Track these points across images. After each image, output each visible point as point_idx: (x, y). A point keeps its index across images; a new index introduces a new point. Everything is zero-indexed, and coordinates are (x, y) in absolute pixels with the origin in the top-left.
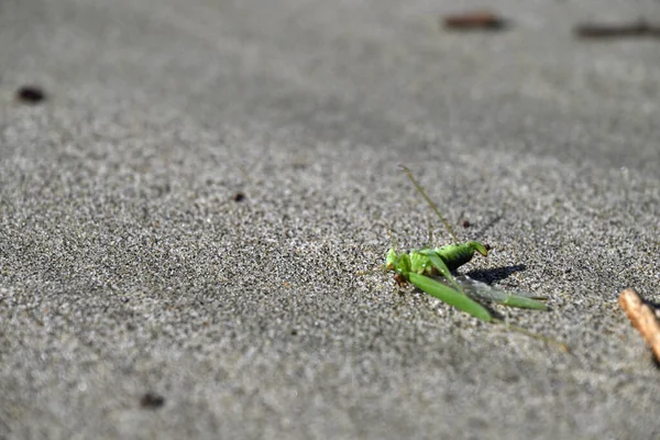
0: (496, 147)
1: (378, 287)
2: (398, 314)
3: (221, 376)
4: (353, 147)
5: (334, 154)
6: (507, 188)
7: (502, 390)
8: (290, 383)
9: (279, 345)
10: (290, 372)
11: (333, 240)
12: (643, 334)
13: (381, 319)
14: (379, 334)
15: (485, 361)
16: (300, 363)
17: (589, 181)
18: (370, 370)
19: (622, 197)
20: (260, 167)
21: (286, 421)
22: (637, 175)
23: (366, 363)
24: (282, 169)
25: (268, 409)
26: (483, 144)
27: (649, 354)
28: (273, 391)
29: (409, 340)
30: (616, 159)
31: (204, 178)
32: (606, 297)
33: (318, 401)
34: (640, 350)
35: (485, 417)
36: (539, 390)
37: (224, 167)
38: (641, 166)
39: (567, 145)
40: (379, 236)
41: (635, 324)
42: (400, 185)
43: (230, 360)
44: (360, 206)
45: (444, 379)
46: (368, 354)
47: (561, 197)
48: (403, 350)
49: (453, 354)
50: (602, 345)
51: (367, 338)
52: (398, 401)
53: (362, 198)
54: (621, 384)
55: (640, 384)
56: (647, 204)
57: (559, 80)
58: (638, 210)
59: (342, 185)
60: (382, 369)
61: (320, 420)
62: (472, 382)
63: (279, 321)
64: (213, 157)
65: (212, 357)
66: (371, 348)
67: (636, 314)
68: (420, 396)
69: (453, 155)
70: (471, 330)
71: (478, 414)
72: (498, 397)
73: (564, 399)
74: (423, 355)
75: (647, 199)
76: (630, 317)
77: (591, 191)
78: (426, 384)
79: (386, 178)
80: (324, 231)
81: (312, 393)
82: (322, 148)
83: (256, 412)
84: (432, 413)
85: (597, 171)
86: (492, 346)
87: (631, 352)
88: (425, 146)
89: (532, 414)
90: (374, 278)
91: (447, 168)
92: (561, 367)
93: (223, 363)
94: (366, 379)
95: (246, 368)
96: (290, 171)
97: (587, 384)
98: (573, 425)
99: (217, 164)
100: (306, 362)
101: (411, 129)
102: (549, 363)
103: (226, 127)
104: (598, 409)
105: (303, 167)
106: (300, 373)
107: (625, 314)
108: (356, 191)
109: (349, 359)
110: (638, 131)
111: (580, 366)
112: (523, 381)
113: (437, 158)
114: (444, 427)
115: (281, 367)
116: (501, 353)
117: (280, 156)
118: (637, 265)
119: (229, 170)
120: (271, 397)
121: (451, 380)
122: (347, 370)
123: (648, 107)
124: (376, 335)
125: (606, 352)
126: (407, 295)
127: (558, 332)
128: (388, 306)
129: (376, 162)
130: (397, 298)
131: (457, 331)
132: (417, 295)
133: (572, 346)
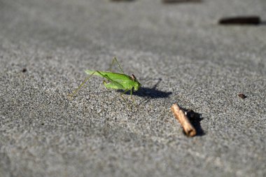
0: (128, 48)
1: (77, 106)
2: (84, 116)
3: (13, 142)
4: (71, 49)
6: (131, 65)
7: (123, 145)
8: (40, 144)
9: (36, 130)
10: (40, 140)
11: (60, 87)
12: (180, 122)
13: (77, 118)
14: (77, 124)
15: (117, 133)
16: (44, 136)
17: (164, 61)
18: (72, 138)
19: (176, 68)
20: (33, 58)
21: (37, 159)
22: (183, 58)
23: (70, 135)
24: (42, 59)
25: (31, 155)
26: (123, 47)
27: (181, 130)
28: (33, 147)
29: (88, 126)
30: (175, 52)
31: (11, 63)
32: (166, 107)
33: (50, 151)
34: (178, 128)
35: (116, 156)
37: (19, 59)
38: (185, 54)
39: (156, 47)
40: (79, 84)
41: (177, 118)
42: (88, 64)
43: (17, 136)
44: (72, 73)
45: (101, 141)
46: (71, 132)
47: (152, 67)
48: (86, 130)
49: (105, 132)
50: (164, 126)
51: (71, 126)
52: (82, 150)
53: (73, 70)
54: (170, 142)
55: (177, 141)
57: (154, 21)
58: (182, 72)
59: (65, 65)
60: (77, 138)
61: (50, 158)
62: (112, 142)
63: (37, 120)
64: (15, 54)
65: (9, 135)
66: (73, 129)
67: (177, 114)
68: (91, 148)
69: (110, 52)
70: (112, 121)
71: (113, 155)
72: (121, 148)
73: (147, 148)
74: (93, 132)
75: (185, 68)
76: (175, 115)
77: (164, 65)
78: (93, 143)
79: (83, 61)
80: (57, 83)
81: (48, 148)
82: (59, 50)
83: (26, 156)
84: (95, 155)
85: (167, 57)
86: (121, 128)
87: (175, 129)
88: (100, 48)
89: (134, 154)
90: (76, 102)
91: (108, 57)
92: (147, 135)
93: (14, 137)
94: (70, 142)
95: (23, 138)
96: (45, 60)
97: (157, 141)
98: (150, 158)
99: (16, 57)
100: (47, 136)
101: (95, 42)
102: (142, 134)
103: (21, 42)
104: (160, 151)
105: (51, 58)
106: (44, 140)
107: (173, 114)
108: (71, 67)
109: (64, 135)
110: (184, 40)
111: (155, 135)
112: (132, 141)
113: (103, 53)
114: (100, 160)
115: (37, 138)
116: (124, 130)
117: (42, 53)
118: (180, 94)
119: (21, 60)
120: (32, 150)
121: (103, 142)
122: (63, 138)
123: (189, 31)
124: (75, 124)
125: (165, 129)
126: (88, 108)
127: (147, 121)
128: (81, 112)
129: (80, 55)
130: (84, 109)
131: (107, 122)
132: (92, 108)
133: (152, 127)
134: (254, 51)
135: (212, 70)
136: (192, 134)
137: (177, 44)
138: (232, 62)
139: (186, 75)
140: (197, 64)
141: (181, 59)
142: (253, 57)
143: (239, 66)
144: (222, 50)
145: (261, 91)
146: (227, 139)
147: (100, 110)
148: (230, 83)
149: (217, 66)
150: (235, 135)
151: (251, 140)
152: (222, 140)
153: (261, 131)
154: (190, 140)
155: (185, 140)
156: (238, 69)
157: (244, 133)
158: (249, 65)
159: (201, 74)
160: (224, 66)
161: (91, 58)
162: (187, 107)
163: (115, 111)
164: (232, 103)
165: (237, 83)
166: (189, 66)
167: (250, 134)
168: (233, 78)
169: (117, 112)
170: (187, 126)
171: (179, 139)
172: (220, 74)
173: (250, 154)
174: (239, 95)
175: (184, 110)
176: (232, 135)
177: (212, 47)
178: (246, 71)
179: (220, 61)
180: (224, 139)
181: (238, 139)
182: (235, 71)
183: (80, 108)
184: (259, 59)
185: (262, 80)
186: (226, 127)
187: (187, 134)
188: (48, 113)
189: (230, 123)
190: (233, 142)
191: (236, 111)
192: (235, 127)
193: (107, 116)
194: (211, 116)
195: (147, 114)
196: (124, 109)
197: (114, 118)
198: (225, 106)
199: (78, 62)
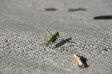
0: (53, 31)
1: (30, 56)
2: (34, 60)
4: (28, 32)
5: (24, 33)
8: (13, 73)
9: (12, 66)
11: (23, 48)
12: (77, 62)
13: (31, 61)
14: (30, 64)
15: (49, 67)
17: (69, 35)
20: (11, 35)
23: (27, 69)
26: (51, 30)
27: (78, 65)
30: (74, 32)
31: (1, 38)
32: (71, 55)
36: (58, 72)
38: (79, 33)
39: (66, 30)
40: (31, 47)
41: (76, 60)
42: (36, 38)
43: (3, 70)
44: (28, 42)
45: (41, 71)
48: (34, 66)
50: (70, 64)
55: (76, 70)
56: (79, 39)
57: (65, 19)
58: (78, 40)
59: (25, 38)
63: (12, 62)
64: (2, 34)
66: (29, 66)
67: (76, 58)
70: (46, 62)
74: (38, 67)
79: (33, 37)
80: (21, 46)
82: (22, 32)
85: (71, 34)
86: (50, 65)
87: (75, 65)
88: (41, 31)
90: (30, 54)
92: (62, 68)
93: (1, 70)
94: (27, 72)
95: (5, 71)
96: (16, 36)
97: (67, 71)
99: (3, 36)
101: (38, 28)
102: (60, 67)
103: (5, 29)
105: (18, 35)
106: (15, 71)
107: (74, 58)
108: (28, 39)
110: (78, 26)
111: (66, 68)
112: (55, 71)
115: (12, 70)
116: (52, 66)
117: (14, 34)
118: (77, 50)
119: (5, 37)
122: (24, 70)
123: (80, 23)
125: (70, 65)
126: (35, 57)
127: (62, 62)
128: (32, 59)
129: (32, 34)
130: (34, 57)
131: (44, 63)
132: (37, 57)
133: (64, 64)
134: (110, 30)
135: (91, 39)
136: (83, 67)
137: (75, 28)
138: (100, 35)
139: (79, 41)
140: (84, 36)
141: (77, 34)
142: (110, 33)
143: (103, 37)
146: (99, 69)
147: (41, 58)
148: (99, 44)
149: (93, 37)
150: (103, 67)
151: (110, 69)
152: (96, 69)
154: (82, 70)
156: (103, 38)
157: (107, 66)
158: (108, 37)
159: (86, 41)
160: (97, 37)
161: (36, 35)
162: (81, 55)
163: (48, 58)
164: (100, 53)
165: (103, 44)
166: (81, 37)
167: (109, 66)
168: (101, 42)
169: (49, 58)
170: (80, 63)
171: (77, 69)
172: (95, 40)
174: (104, 49)
175: (79, 56)
176: (101, 67)
177: (91, 29)
178: (106, 39)
179: (95, 35)
181: (104, 68)
182: (101, 39)
183: (32, 57)
186: (98, 63)
187: (80, 67)
188: (17, 59)
189: (100, 62)
190: (102, 70)
191: (103, 57)
192: (102, 63)
193: (44, 60)
194: (91, 59)
195: (62, 58)
196: (52, 56)
197: (47, 61)
198: (98, 54)
199: (31, 37)
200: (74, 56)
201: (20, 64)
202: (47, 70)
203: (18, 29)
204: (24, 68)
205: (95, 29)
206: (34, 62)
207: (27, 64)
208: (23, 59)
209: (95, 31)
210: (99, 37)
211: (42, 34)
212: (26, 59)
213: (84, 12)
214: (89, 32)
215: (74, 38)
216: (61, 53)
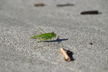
0: (42, 25)
1: (19, 50)
2: (22, 54)
4: (17, 27)
5: (14, 28)
8: (2, 66)
9: (1, 60)
12: (63, 55)
13: (19, 55)
14: (19, 57)
15: (36, 61)
17: (57, 30)
19: (62, 33)
20: (1, 30)
22: (65, 29)
23: (16, 63)
27: (64, 59)
29: (23, 58)
30: (62, 26)
32: (58, 49)
33: (7, 69)
35: (35, 70)
36: (45, 65)
38: (66, 27)
39: (54, 25)
40: (20, 41)
41: (62, 54)
42: (24, 32)
44: (17, 36)
48: (22, 60)
49: (31, 60)
50: (56, 57)
51: (16, 58)
52: (20, 69)
55: (62, 63)
56: (66, 34)
57: (53, 14)
59: (14, 33)
63: (1, 56)
66: (17, 60)
68: (24, 68)
69: (34, 27)
72: (38, 67)
73: (49, 67)
74: (26, 61)
75: (66, 33)
76: (62, 52)
77: (57, 32)
78: (26, 66)
79: (22, 31)
80: (11, 41)
82: (12, 27)
84: (26, 71)
85: (58, 28)
86: (38, 59)
87: (61, 58)
88: (29, 26)
90: (18, 48)
92: (49, 61)
94: (15, 65)
96: (6, 31)
97: (53, 64)
98: (50, 71)
101: (27, 23)
102: (47, 61)
104: (55, 68)
105: (8, 30)
106: (4, 65)
107: (61, 52)
108: (17, 34)
110: (66, 21)
111: (52, 61)
112: (43, 64)
113: (31, 28)
115: (1, 64)
116: (39, 60)
117: (4, 29)
118: (64, 44)
121: (30, 64)
122: (12, 64)
123: (68, 18)
124: (18, 58)
125: (57, 59)
126: (24, 51)
127: (49, 55)
128: (21, 53)
129: (21, 29)
130: (22, 51)
131: (32, 56)
132: (26, 51)
133: (51, 58)
134: (96, 25)
135: (78, 33)
136: (69, 60)
137: (63, 23)
138: (86, 30)
140: (71, 31)
141: (64, 29)
142: (96, 27)
143: (89, 31)
144: (82, 25)
145: (99, 41)
146: (84, 62)
147: (29, 52)
148: (85, 38)
149: (80, 32)
150: (88, 60)
151: (95, 62)
152: (82, 63)
153: (99, 58)
154: (68, 63)
155: (66, 63)
156: (89, 32)
157: (92, 59)
158: (93, 31)
159: (73, 35)
160: (83, 31)
161: (25, 30)
162: (67, 49)
163: (36, 51)
164: (86, 47)
165: (89, 38)
166: (68, 32)
167: (94, 59)
168: (87, 36)
169: (36, 52)
170: (67, 57)
171: (64, 63)
172: (81, 35)
173: (94, 68)
174: (90, 44)
176: (86, 60)
177: (78, 24)
178: (92, 33)
179: (81, 30)
180: (83, 62)
181: (89, 62)
182: (88, 33)
183: (20, 51)
184: (98, 28)
185: (99, 37)
186: (84, 57)
187: (66, 60)
188: (6, 53)
189: (86, 55)
190: (87, 63)
191: (88, 50)
192: (88, 57)
193: (32, 54)
194: (77, 52)
195: (49, 52)
196: (39, 50)
197: (35, 55)
198: (83, 48)
199: (20, 32)
200: (61, 50)
201: (8, 58)
202: (35, 64)
203: (8, 24)
204: (13, 62)
205: (82, 24)
206: (22, 56)
207: (15, 58)
208: (12, 53)
209: (82, 26)
210: (85, 31)
211: (31, 29)
212: (15, 53)
213: (71, 8)
214: (76, 26)
215: (61, 33)
216: (48, 47)
